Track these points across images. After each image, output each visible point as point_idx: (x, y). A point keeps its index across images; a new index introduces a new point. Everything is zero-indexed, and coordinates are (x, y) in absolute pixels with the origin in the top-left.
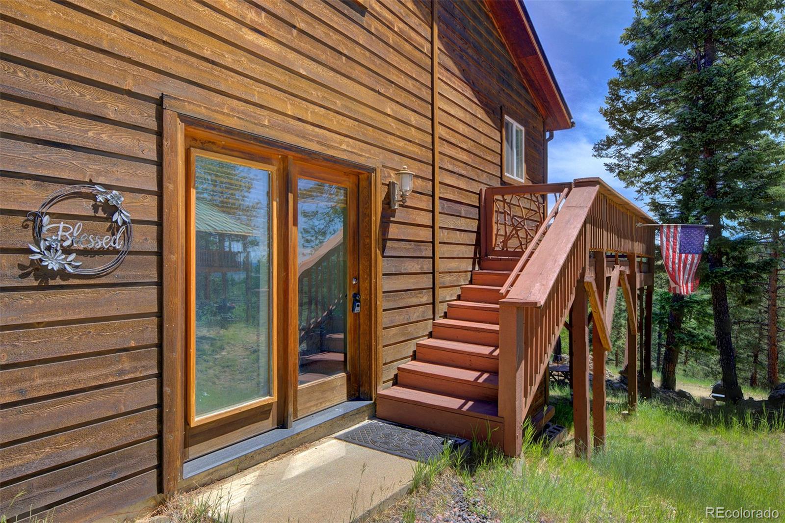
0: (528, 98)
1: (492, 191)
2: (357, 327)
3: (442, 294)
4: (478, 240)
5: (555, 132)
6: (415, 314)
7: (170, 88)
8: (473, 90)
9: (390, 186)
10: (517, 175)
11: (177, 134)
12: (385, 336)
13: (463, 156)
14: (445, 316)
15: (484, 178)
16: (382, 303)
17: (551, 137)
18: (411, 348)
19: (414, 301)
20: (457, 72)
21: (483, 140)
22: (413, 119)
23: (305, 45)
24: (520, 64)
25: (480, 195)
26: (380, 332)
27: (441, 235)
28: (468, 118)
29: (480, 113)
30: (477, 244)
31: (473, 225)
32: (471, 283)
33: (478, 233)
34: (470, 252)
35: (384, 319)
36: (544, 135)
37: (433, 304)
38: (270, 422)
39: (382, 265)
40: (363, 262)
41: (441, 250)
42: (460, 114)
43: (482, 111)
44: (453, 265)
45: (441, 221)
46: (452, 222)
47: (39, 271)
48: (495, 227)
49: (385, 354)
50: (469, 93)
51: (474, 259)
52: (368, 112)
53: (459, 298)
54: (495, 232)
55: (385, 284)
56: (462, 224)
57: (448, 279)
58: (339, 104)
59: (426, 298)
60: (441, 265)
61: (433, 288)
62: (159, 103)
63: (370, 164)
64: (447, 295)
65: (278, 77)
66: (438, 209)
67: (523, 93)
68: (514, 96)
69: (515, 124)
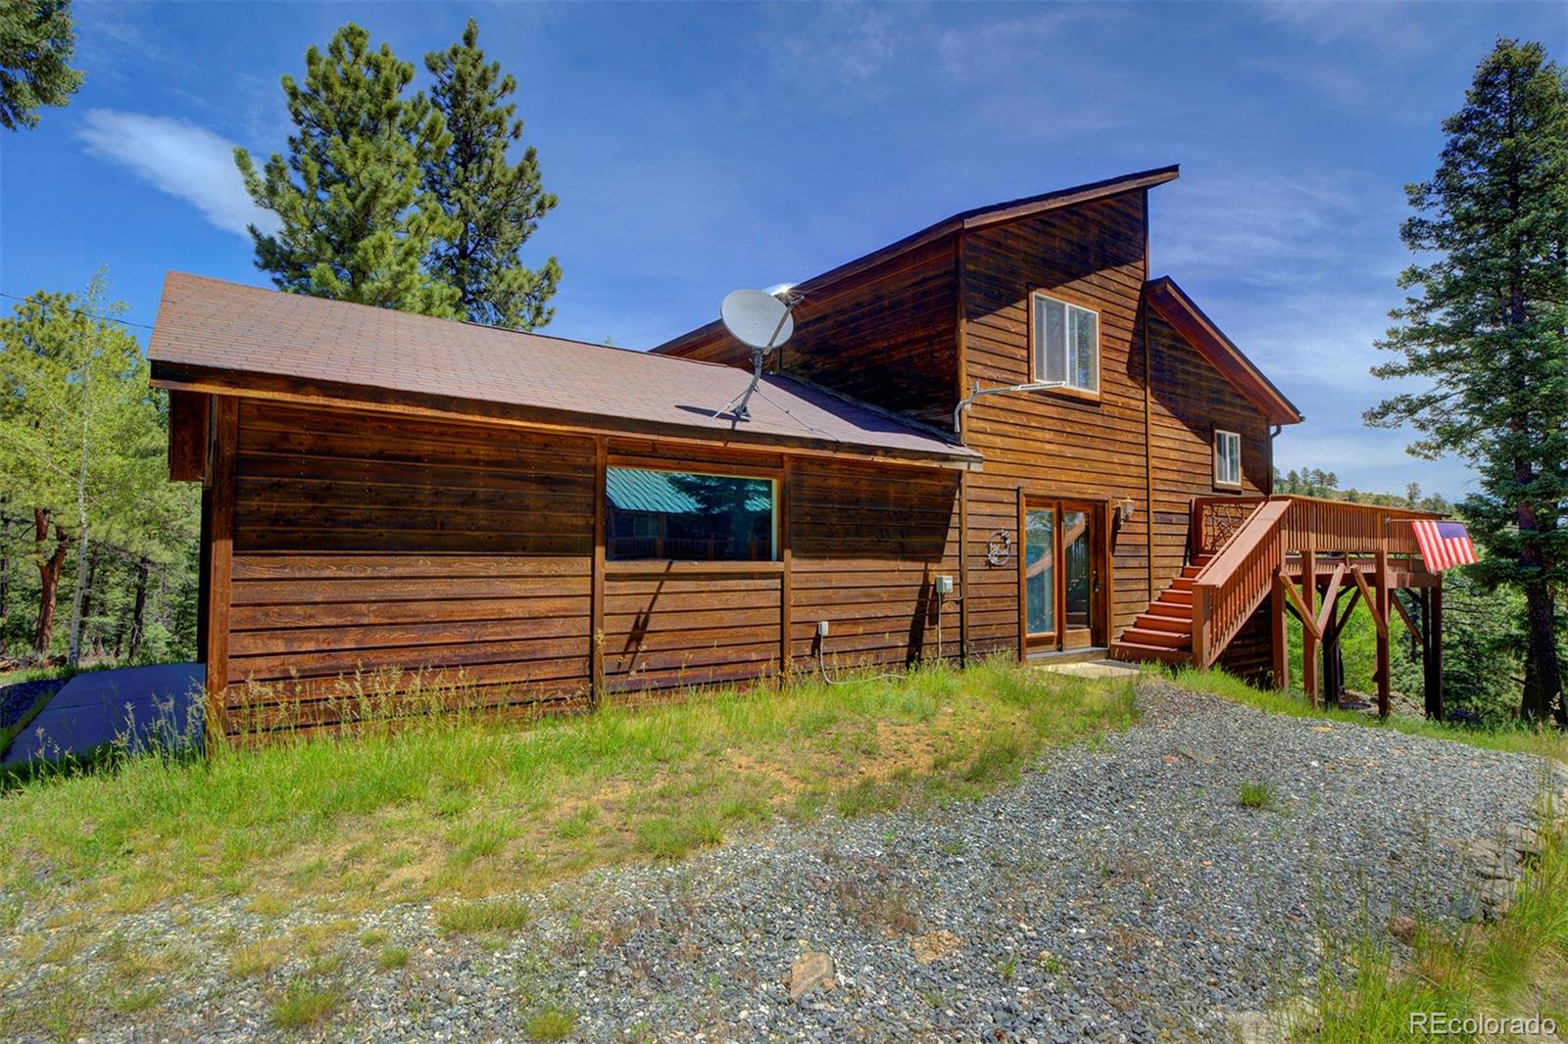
0: (1244, 403)
1: (1201, 502)
2: (1096, 601)
3: (1155, 583)
4: (1188, 540)
5: (1283, 427)
6: (1136, 596)
7: (1021, 483)
8: (1182, 421)
9: (1118, 510)
10: (1231, 478)
11: (1023, 500)
12: (1117, 608)
13: (1174, 476)
14: (1160, 600)
15: (1194, 489)
16: (1113, 587)
17: (1279, 431)
18: (1133, 619)
19: (1135, 587)
20: (1167, 413)
21: (1193, 458)
22: (1132, 460)
23: (1071, 440)
24: (1232, 379)
25: (1190, 504)
26: (1113, 606)
27: (1155, 540)
28: (1177, 445)
29: (1190, 437)
30: (1188, 546)
31: (1185, 530)
32: (1182, 576)
33: (1189, 536)
34: (1181, 551)
35: (1114, 597)
36: (1268, 429)
37: (1149, 590)
38: (1053, 646)
39: (1113, 562)
40: (1099, 560)
41: (1155, 551)
42: (1170, 444)
43: (1192, 435)
44: (1166, 562)
45: (1155, 528)
46: (1163, 529)
47: (989, 563)
48: (1204, 528)
49: (1115, 621)
50: (1178, 424)
51: (1185, 557)
52: (1102, 465)
53: (1171, 587)
54: (1204, 533)
55: (1115, 575)
56: (1173, 529)
57: (1161, 573)
58: (1087, 466)
59: (1143, 585)
60: (1155, 562)
61: (1149, 579)
62: (1018, 490)
63: (1105, 499)
64: (1163, 586)
65: (1058, 462)
66: (1152, 519)
67: (1238, 401)
68: (1227, 409)
69: (1228, 434)
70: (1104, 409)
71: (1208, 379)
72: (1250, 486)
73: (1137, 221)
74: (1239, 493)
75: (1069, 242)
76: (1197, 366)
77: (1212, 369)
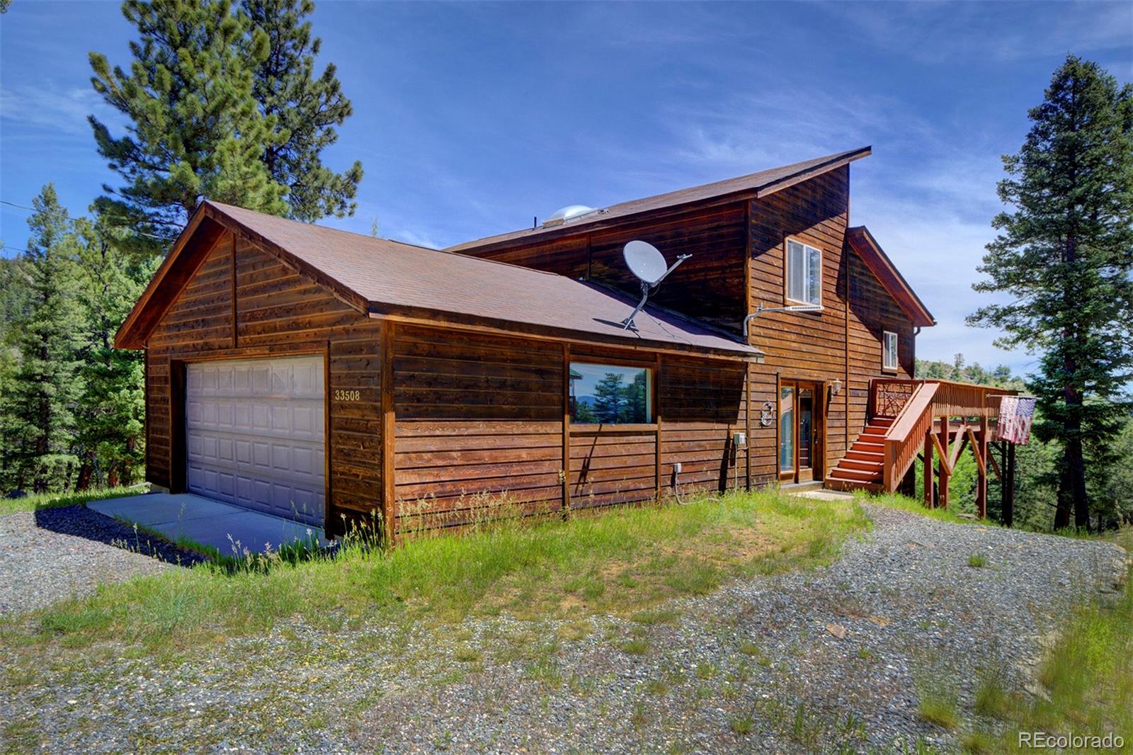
0: (900, 312)
1: (876, 382)
2: (816, 450)
3: (849, 438)
4: (867, 408)
5: (922, 328)
6: (839, 447)
7: (779, 370)
8: (865, 325)
9: (830, 387)
10: (892, 365)
11: (780, 381)
12: (828, 455)
13: (860, 364)
14: (851, 449)
15: (871, 373)
16: (827, 440)
17: (919, 331)
18: (837, 462)
19: (838, 440)
20: (857, 320)
21: (871, 351)
22: (838, 353)
23: (805, 340)
24: (895, 296)
25: (869, 383)
26: (827, 453)
27: (850, 408)
28: (862, 342)
29: (870, 336)
30: (867, 412)
31: (865, 401)
32: (864, 432)
33: (868, 405)
34: (863, 416)
35: (827, 447)
36: (913, 330)
37: (846, 442)
38: (793, 480)
39: (828, 423)
40: (819, 422)
41: (850, 415)
42: (859, 341)
43: (870, 334)
44: (856, 423)
45: (851, 400)
46: (854, 400)
47: (762, 425)
48: (877, 399)
49: (828, 463)
50: (863, 328)
51: (865, 419)
52: (822, 357)
53: (858, 440)
54: (878, 403)
55: (828, 432)
56: (859, 400)
57: (853, 431)
58: (813, 358)
59: (843, 439)
60: (850, 423)
61: (846, 435)
62: (777, 375)
63: (823, 380)
64: (853, 439)
65: (798, 355)
66: (849, 394)
67: (897, 311)
68: (891, 316)
69: (891, 334)
70: (824, 318)
71: (880, 296)
72: (902, 370)
73: (844, 184)
74: (895, 375)
75: (806, 201)
76: (875, 286)
77: (883, 289)
